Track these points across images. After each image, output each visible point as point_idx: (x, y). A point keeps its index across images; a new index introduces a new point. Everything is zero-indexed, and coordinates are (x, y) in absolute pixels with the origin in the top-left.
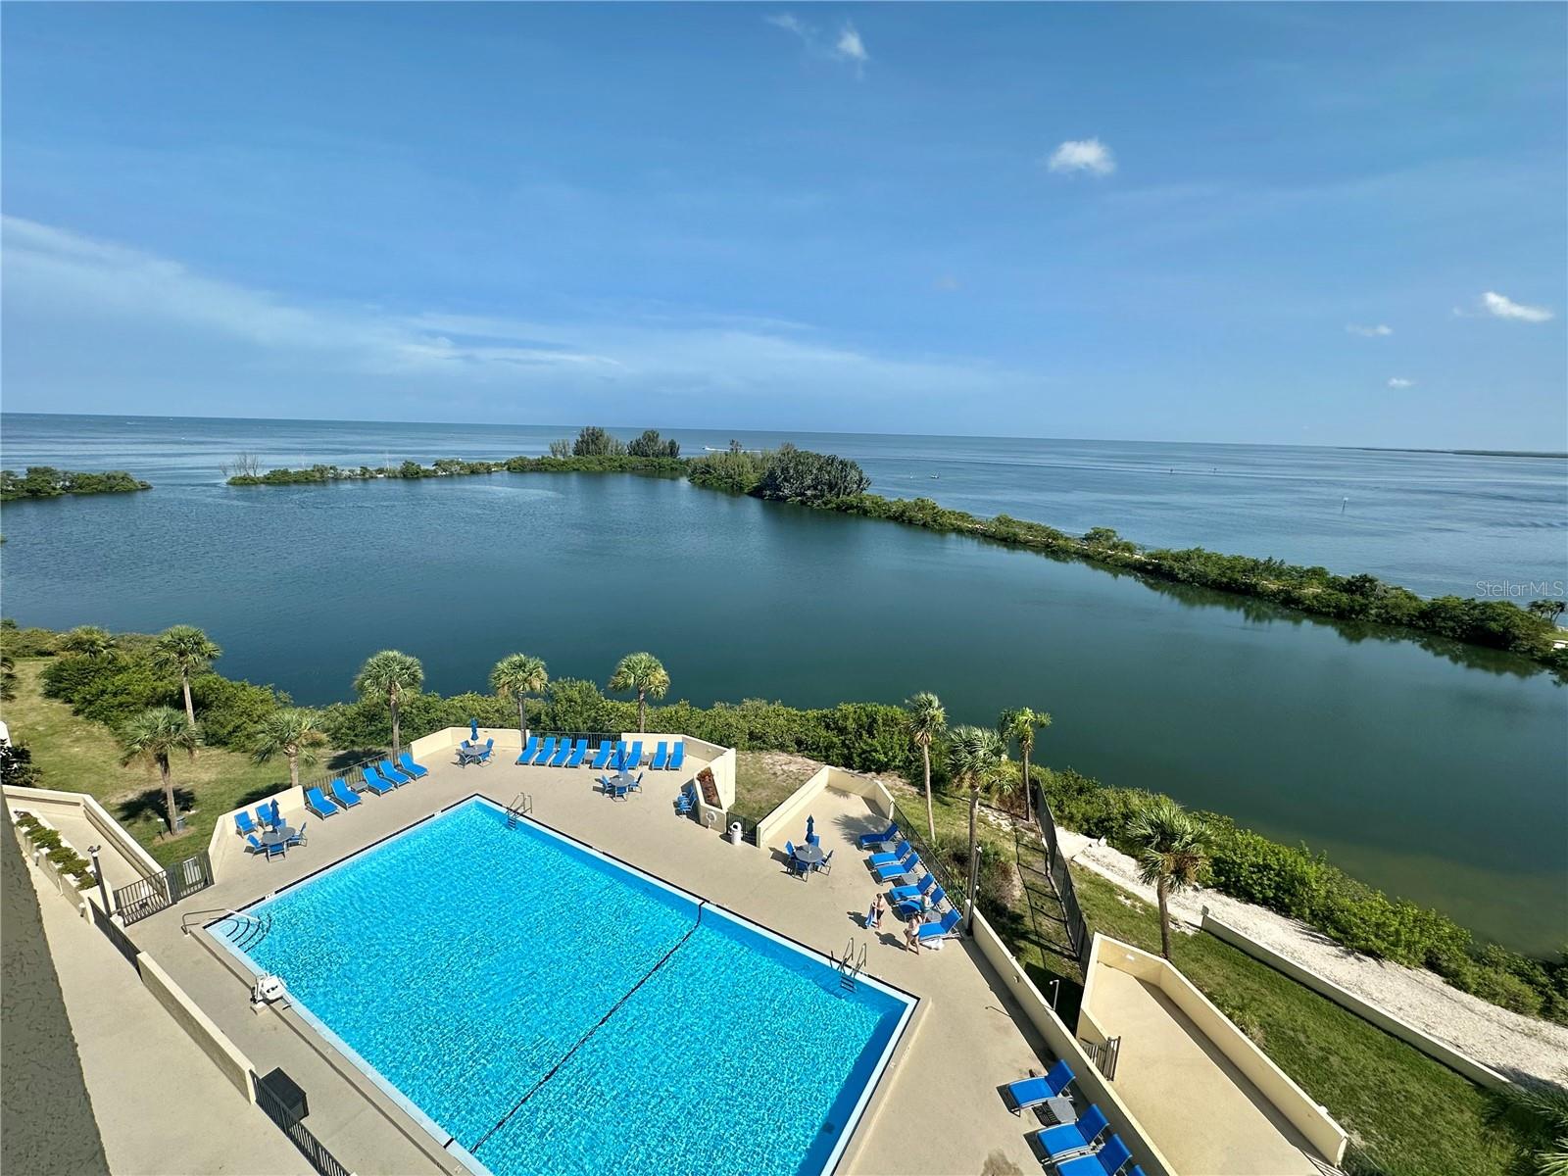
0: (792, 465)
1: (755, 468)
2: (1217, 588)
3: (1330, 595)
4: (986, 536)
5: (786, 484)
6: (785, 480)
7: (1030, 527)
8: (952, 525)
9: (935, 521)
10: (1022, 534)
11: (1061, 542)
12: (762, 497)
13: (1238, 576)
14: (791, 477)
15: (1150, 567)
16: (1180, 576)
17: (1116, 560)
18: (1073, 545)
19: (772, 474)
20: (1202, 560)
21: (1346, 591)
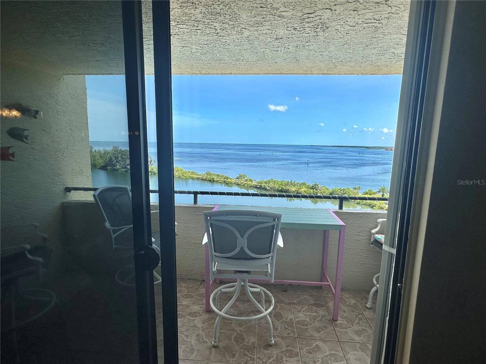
0: (120, 155)
1: (101, 157)
2: (278, 191)
3: (308, 190)
4: (203, 180)
5: (118, 164)
6: (117, 162)
7: (218, 176)
8: (190, 177)
9: (183, 175)
10: (216, 178)
11: (229, 180)
12: (106, 170)
13: (284, 187)
14: (120, 161)
15: (258, 186)
16: (267, 188)
17: (248, 185)
18: (233, 181)
19: (111, 159)
20: (273, 183)
21: (312, 189)
